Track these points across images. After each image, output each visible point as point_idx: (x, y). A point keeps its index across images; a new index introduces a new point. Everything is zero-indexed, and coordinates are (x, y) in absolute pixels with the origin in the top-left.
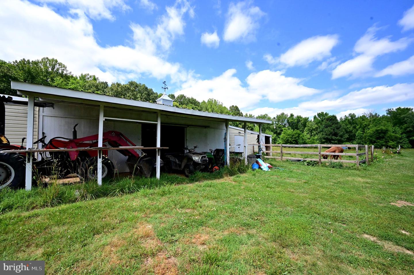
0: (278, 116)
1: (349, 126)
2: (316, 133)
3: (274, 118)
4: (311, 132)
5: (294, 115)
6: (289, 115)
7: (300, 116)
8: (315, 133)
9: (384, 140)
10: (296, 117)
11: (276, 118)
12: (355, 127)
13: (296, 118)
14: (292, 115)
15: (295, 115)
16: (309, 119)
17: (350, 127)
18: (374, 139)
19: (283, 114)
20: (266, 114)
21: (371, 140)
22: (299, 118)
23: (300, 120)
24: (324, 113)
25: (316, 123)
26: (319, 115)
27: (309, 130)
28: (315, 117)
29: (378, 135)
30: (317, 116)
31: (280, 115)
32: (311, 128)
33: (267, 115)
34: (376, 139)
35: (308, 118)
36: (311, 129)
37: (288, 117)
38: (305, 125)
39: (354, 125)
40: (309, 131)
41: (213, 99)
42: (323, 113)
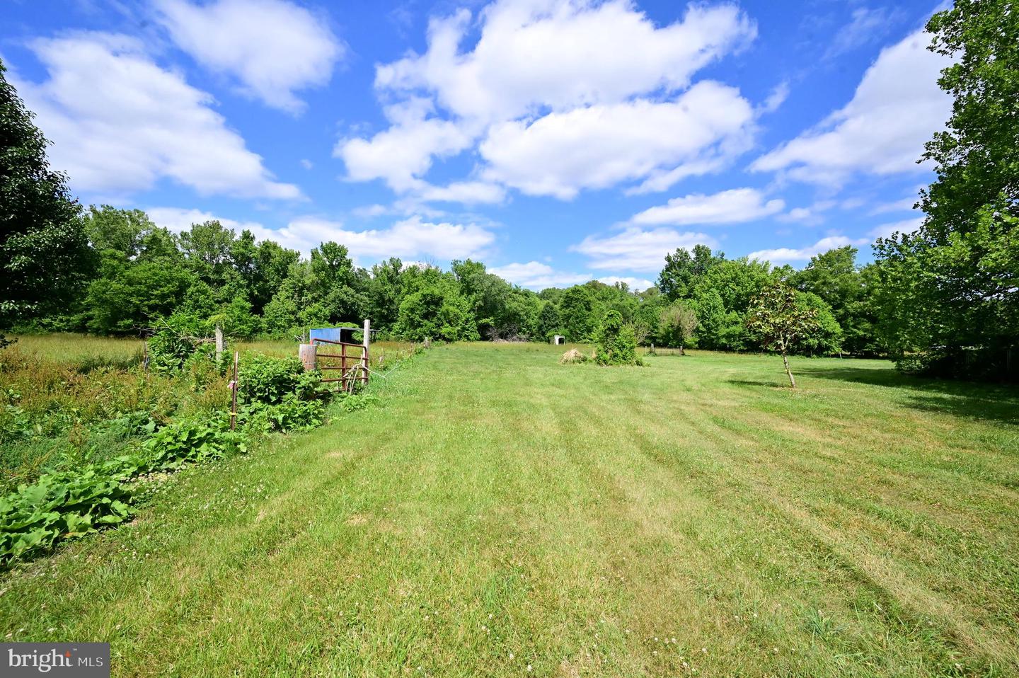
1: (388, 287)
2: (313, 298)
4: (301, 294)
6: (238, 236)
8: (310, 296)
9: (435, 320)
12: (398, 291)
16: (300, 258)
17: (390, 291)
18: (417, 318)
21: (412, 319)
23: (269, 254)
27: (294, 288)
29: (426, 309)
32: (299, 281)
34: (421, 318)
35: (298, 254)
36: (300, 285)
38: (283, 272)
39: (398, 286)
40: (295, 291)
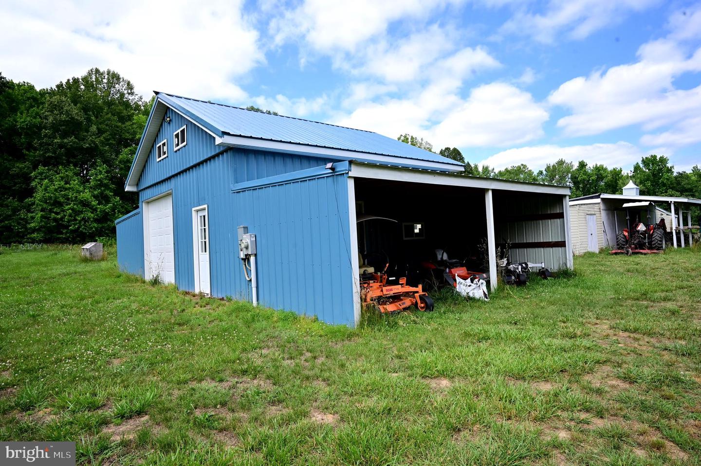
0: (548, 167)
3: (541, 173)
5: (587, 165)
7: (602, 166)
10: (592, 168)
11: (544, 172)
13: (593, 171)
14: (582, 165)
15: (590, 165)
19: (561, 163)
20: (522, 165)
22: (599, 170)
24: (658, 158)
25: (641, 180)
26: (646, 162)
28: (637, 168)
30: (641, 166)
31: (554, 166)
33: (525, 166)
37: (574, 169)
41: (408, 137)
42: (655, 157)
